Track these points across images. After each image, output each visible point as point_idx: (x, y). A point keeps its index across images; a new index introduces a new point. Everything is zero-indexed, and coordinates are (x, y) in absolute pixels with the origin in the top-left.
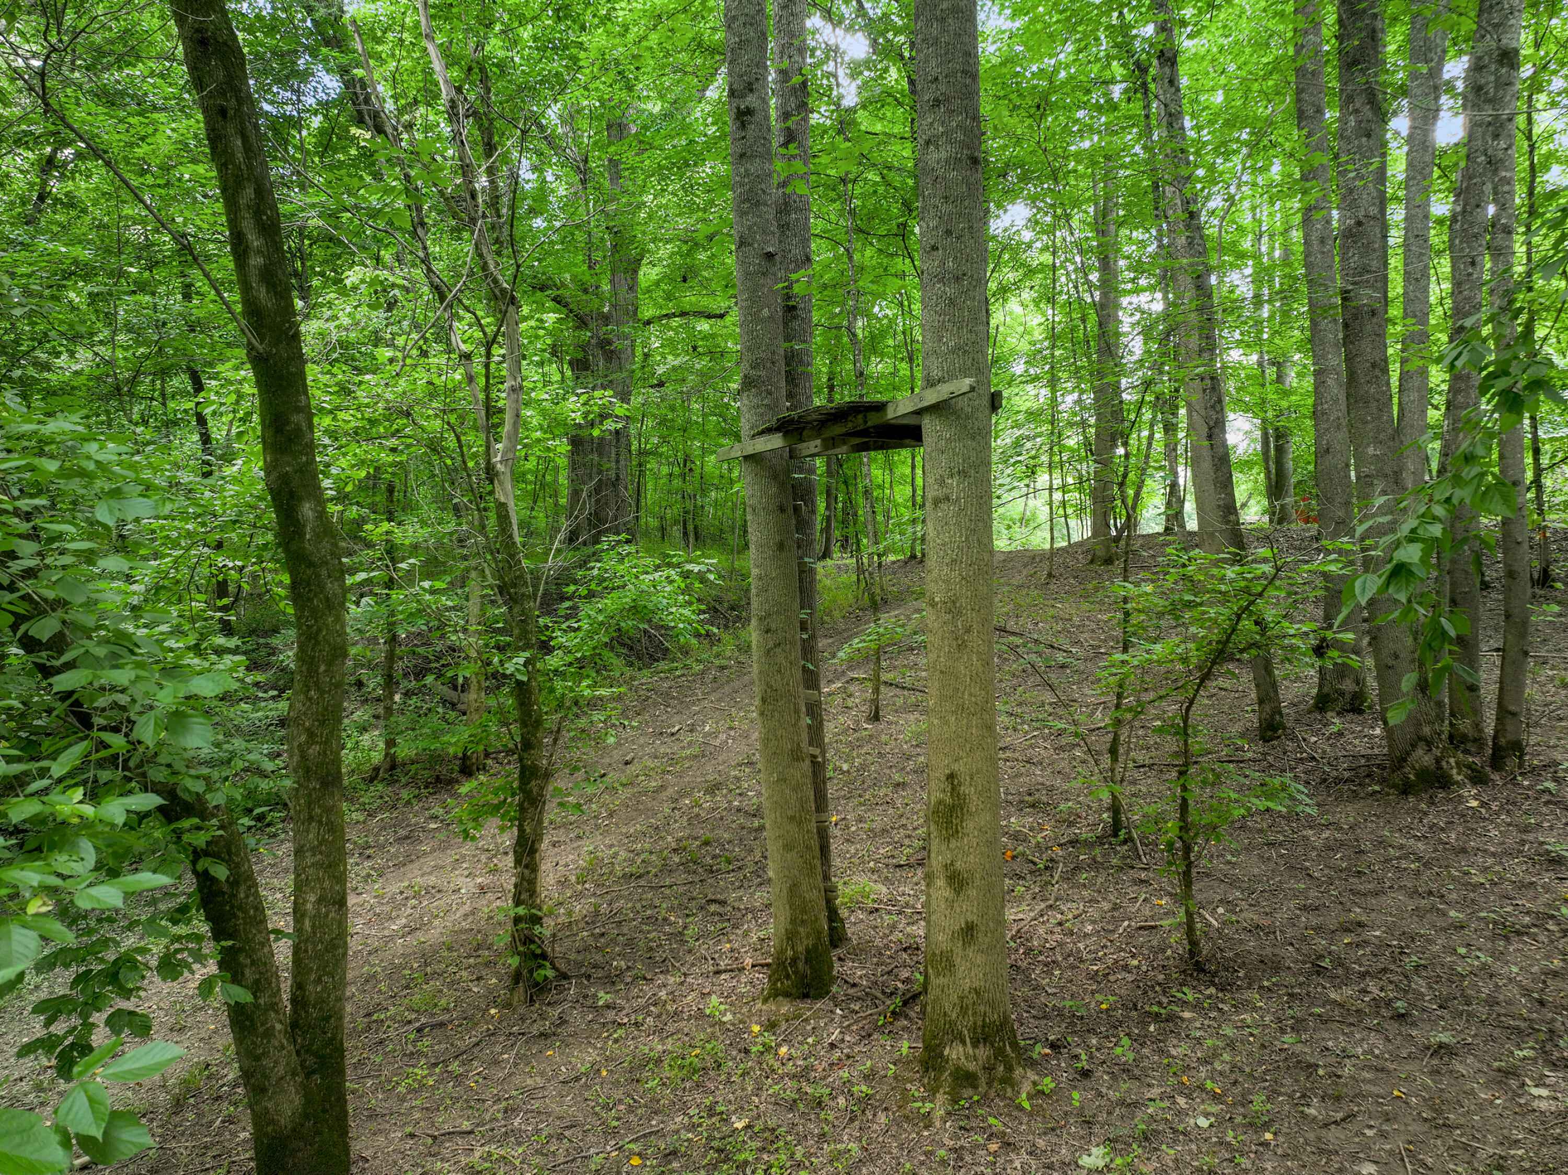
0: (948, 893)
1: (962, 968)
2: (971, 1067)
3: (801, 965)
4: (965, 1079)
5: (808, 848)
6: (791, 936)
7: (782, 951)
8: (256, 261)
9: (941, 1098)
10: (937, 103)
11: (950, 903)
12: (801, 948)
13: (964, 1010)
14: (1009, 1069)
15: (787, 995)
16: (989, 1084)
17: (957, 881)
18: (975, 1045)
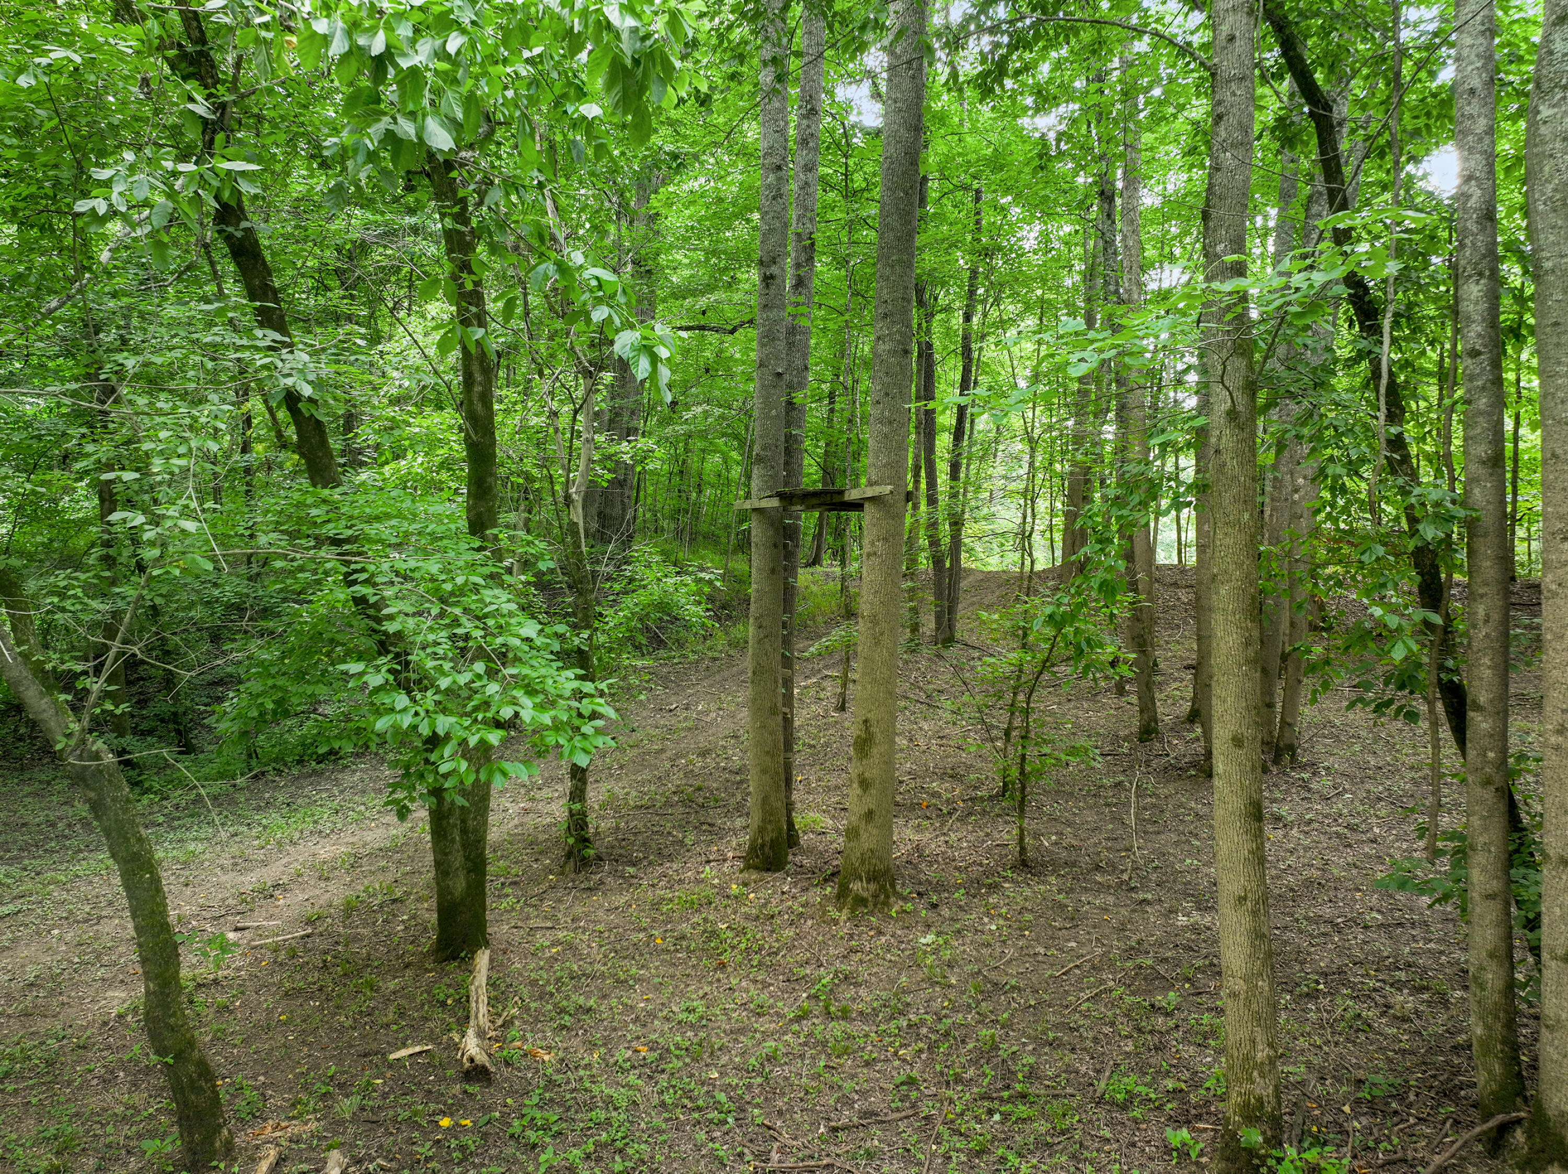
0: (859, 791)
1: (864, 836)
2: (865, 894)
3: (767, 849)
4: (860, 901)
5: (777, 773)
6: (761, 830)
7: (755, 840)
8: (478, 389)
9: (845, 911)
10: (886, 316)
11: (860, 798)
12: (767, 839)
13: (863, 862)
14: (887, 897)
15: (756, 868)
16: (875, 905)
17: (865, 784)
18: (868, 881)
